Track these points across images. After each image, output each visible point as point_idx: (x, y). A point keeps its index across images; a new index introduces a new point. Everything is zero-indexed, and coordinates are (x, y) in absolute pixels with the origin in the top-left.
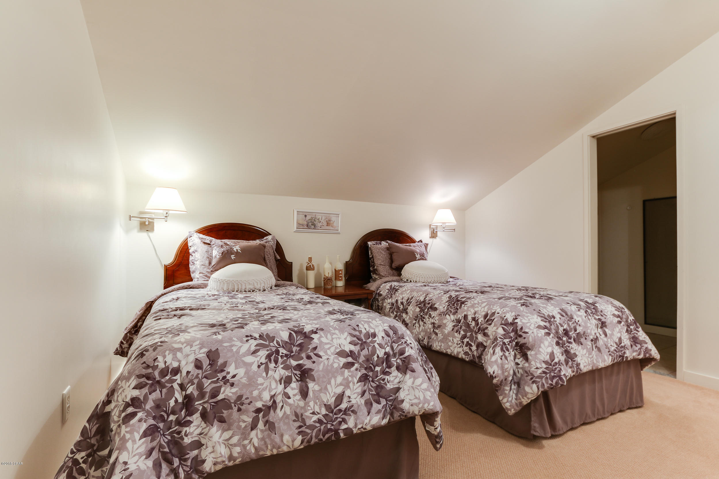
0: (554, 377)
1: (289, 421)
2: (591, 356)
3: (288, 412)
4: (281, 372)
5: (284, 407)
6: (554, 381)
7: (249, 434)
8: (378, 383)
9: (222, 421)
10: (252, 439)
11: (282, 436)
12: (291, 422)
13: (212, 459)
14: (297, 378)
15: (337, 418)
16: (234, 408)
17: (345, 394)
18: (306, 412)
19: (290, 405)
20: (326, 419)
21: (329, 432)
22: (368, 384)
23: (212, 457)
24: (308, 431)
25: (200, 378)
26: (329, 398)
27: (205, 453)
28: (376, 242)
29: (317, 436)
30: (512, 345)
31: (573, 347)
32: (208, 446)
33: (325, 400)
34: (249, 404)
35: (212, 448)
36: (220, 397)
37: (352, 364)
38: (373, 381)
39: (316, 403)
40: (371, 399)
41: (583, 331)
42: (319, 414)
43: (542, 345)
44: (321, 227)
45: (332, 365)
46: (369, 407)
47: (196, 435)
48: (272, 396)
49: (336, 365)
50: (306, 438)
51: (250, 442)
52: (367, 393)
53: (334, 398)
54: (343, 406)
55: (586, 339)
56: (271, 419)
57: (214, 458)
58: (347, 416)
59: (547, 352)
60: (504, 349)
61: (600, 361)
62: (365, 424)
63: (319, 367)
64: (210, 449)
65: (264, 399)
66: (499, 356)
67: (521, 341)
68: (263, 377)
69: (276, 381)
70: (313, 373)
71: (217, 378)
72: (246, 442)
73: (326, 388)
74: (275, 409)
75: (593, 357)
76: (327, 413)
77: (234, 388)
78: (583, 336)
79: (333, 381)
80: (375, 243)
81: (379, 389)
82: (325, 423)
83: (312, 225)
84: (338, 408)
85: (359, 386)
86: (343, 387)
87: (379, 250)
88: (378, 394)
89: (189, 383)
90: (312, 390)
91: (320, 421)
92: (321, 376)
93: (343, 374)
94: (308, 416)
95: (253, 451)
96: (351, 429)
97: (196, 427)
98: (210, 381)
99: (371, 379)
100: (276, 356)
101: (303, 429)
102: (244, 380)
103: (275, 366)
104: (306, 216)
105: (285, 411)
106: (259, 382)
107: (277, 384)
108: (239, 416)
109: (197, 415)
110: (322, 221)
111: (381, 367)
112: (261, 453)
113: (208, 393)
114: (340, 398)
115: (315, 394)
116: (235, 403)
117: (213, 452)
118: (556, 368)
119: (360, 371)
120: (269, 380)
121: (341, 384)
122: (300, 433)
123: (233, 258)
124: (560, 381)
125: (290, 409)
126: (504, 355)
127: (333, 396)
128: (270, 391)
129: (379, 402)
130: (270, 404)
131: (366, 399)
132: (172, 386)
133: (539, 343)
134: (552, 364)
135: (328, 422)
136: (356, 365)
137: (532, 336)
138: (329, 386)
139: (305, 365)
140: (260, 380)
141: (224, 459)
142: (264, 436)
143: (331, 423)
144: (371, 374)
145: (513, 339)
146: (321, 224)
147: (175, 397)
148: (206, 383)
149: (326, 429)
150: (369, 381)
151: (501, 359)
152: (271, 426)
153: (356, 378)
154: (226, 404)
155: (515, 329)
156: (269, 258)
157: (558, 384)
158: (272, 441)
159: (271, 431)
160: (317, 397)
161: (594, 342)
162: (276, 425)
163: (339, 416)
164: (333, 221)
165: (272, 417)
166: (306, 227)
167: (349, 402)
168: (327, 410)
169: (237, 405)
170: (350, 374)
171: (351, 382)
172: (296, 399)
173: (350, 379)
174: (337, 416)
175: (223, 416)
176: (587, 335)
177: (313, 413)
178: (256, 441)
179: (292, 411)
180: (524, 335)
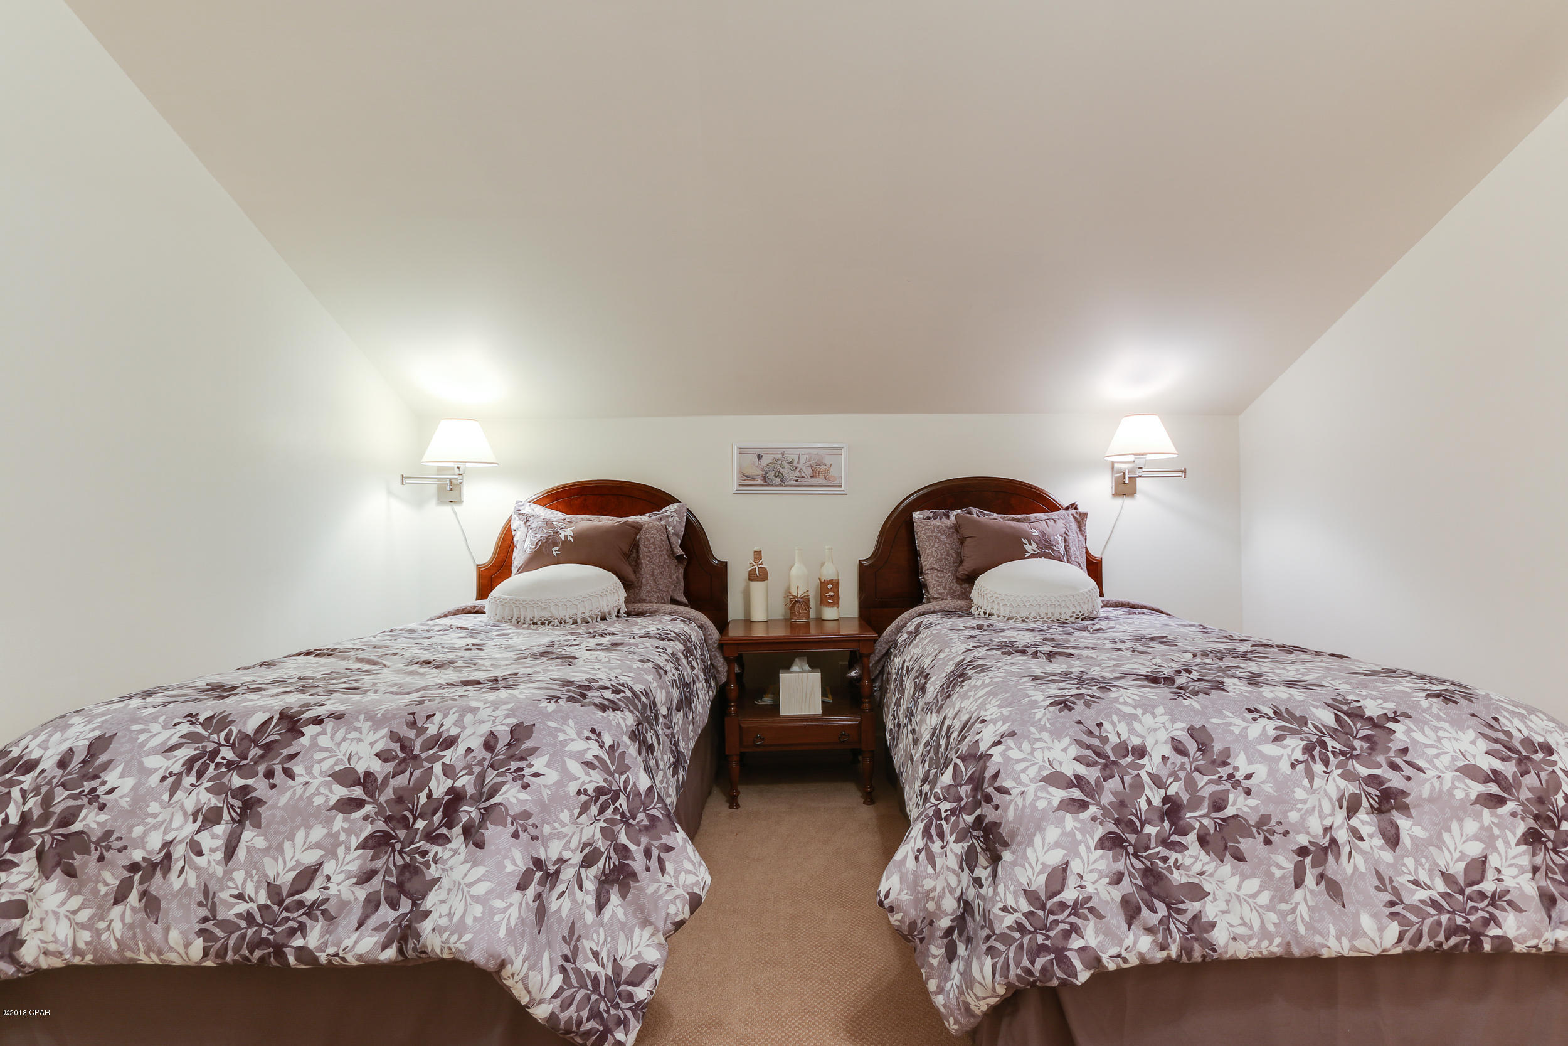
0: (1042, 949)
1: (190, 903)
2: (1284, 907)
3: (192, 883)
4: (205, 798)
5: (185, 871)
6: (1040, 962)
7: (109, 910)
8: (407, 859)
9: (71, 873)
10: (111, 921)
11: (167, 930)
12: (194, 906)
13: (39, 942)
14: (234, 814)
15: (287, 919)
16: (93, 852)
17: (323, 869)
18: (222, 890)
19: (197, 869)
20: (261, 916)
21: (262, 946)
22: (389, 857)
23: (40, 940)
24: (219, 932)
25: (54, 784)
26: (280, 871)
27: (27, 927)
28: (934, 513)
29: (237, 950)
30: (956, 823)
31: (1188, 861)
32: (33, 916)
33: (271, 874)
34: (120, 851)
35: (39, 922)
36: (76, 827)
37: (359, 804)
38: (401, 852)
39: (251, 877)
40: (382, 893)
41: (1262, 812)
42: (252, 900)
43: (1037, 839)
44: (797, 481)
45: (310, 799)
46: (369, 911)
47: (23, 891)
48: (166, 843)
49: (318, 801)
50: (212, 946)
51: (109, 926)
52: (380, 876)
53: (293, 874)
54: (310, 896)
55: (1268, 842)
56: (153, 891)
57: (42, 942)
58: (310, 919)
59: (1042, 864)
60: (933, 831)
61: (1332, 931)
62: (343, 947)
63: (279, 799)
64: (35, 923)
65: (149, 847)
66: (913, 849)
67: (989, 814)
68: (161, 802)
69: (185, 813)
70: (261, 810)
71: (81, 789)
72: (102, 925)
73: (280, 848)
74: (167, 870)
75: (1293, 910)
76: (269, 903)
77: (104, 814)
78: (1254, 830)
79: (300, 835)
80: (931, 515)
81: (407, 875)
82: (258, 925)
83: (776, 476)
84: (296, 897)
85: (358, 857)
86: (323, 853)
87: (933, 532)
88: (401, 887)
89: (32, 791)
90: (247, 847)
91: (249, 918)
92: (278, 819)
93: (329, 822)
94: (226, 901)
95: (114, 946)
96: (311, 952)
97: (25, 876)
98: (67, 793)
99: (398, 846)
100: (208, 762)
101: (208, 925)
102: (124, 803)
103: (195, 782)
104: (759, 457)
105: (186, 879)
106: (150, 810)
107: (186, 821)
108: (99, 870)
109: (31, 853)
110: (799, 466)
111: (427, 822)
112: (129, 954)
113: (56, 815)
114: (307, 876)
115: (252, 857)
116: (97, 843)
117: (40, 929)
118: (1056, 923)
119: (372, 823)
120: (171, 808)
121: (318, 845)
122: (202, 932)
123: (555, 553)
124: (1055, 967)
125: (197, 877)
126: (926, 846)
127: (291, 869)
128: (165, 833)
129: (394, 906)
130: (158, 858)
131: (371, 890)
132: (9, 793)
133: (1032, 830)
134: (1049, 905)
135: (264, 924)
136: (368, 808)
137: (1016, 805)
138: (287, 845)
139: (256, 790)
140: (154, 807)
141: (62, 949)
142: (134, 921)
143: (271, 926)
144: (402, 834)
145: (962, 804)
146: (797, 473)
147: (6, 813)
148: (61, 794)
149: (257, 939)
150: (394, 850)
151: (917, 858)
152: (151, 905)
153: (358, 838)
154: (80, 842)
155: (977, 775)
156: (650, 552)
157: (1048, 974)
158: (147, 936)
159: (147, 915)
160: (257, 863)
161: (1312, 861)
162: (163, 904)
163: (295, 915)
164: (828, 464)
165: (156, 884)
166: (760, 482)
167: (326, 888)
168: (270, 896)
169: (99, 849)
170: (346, 825)
171: (343, 845)
172: (211, 859)
173: (343, 837)
174: (288, 915)
175: (72, 864)
176: (1278, 829)
177: (240, 897)
178: (117, 927)
179: (200, 883)
180: (997, 798)
